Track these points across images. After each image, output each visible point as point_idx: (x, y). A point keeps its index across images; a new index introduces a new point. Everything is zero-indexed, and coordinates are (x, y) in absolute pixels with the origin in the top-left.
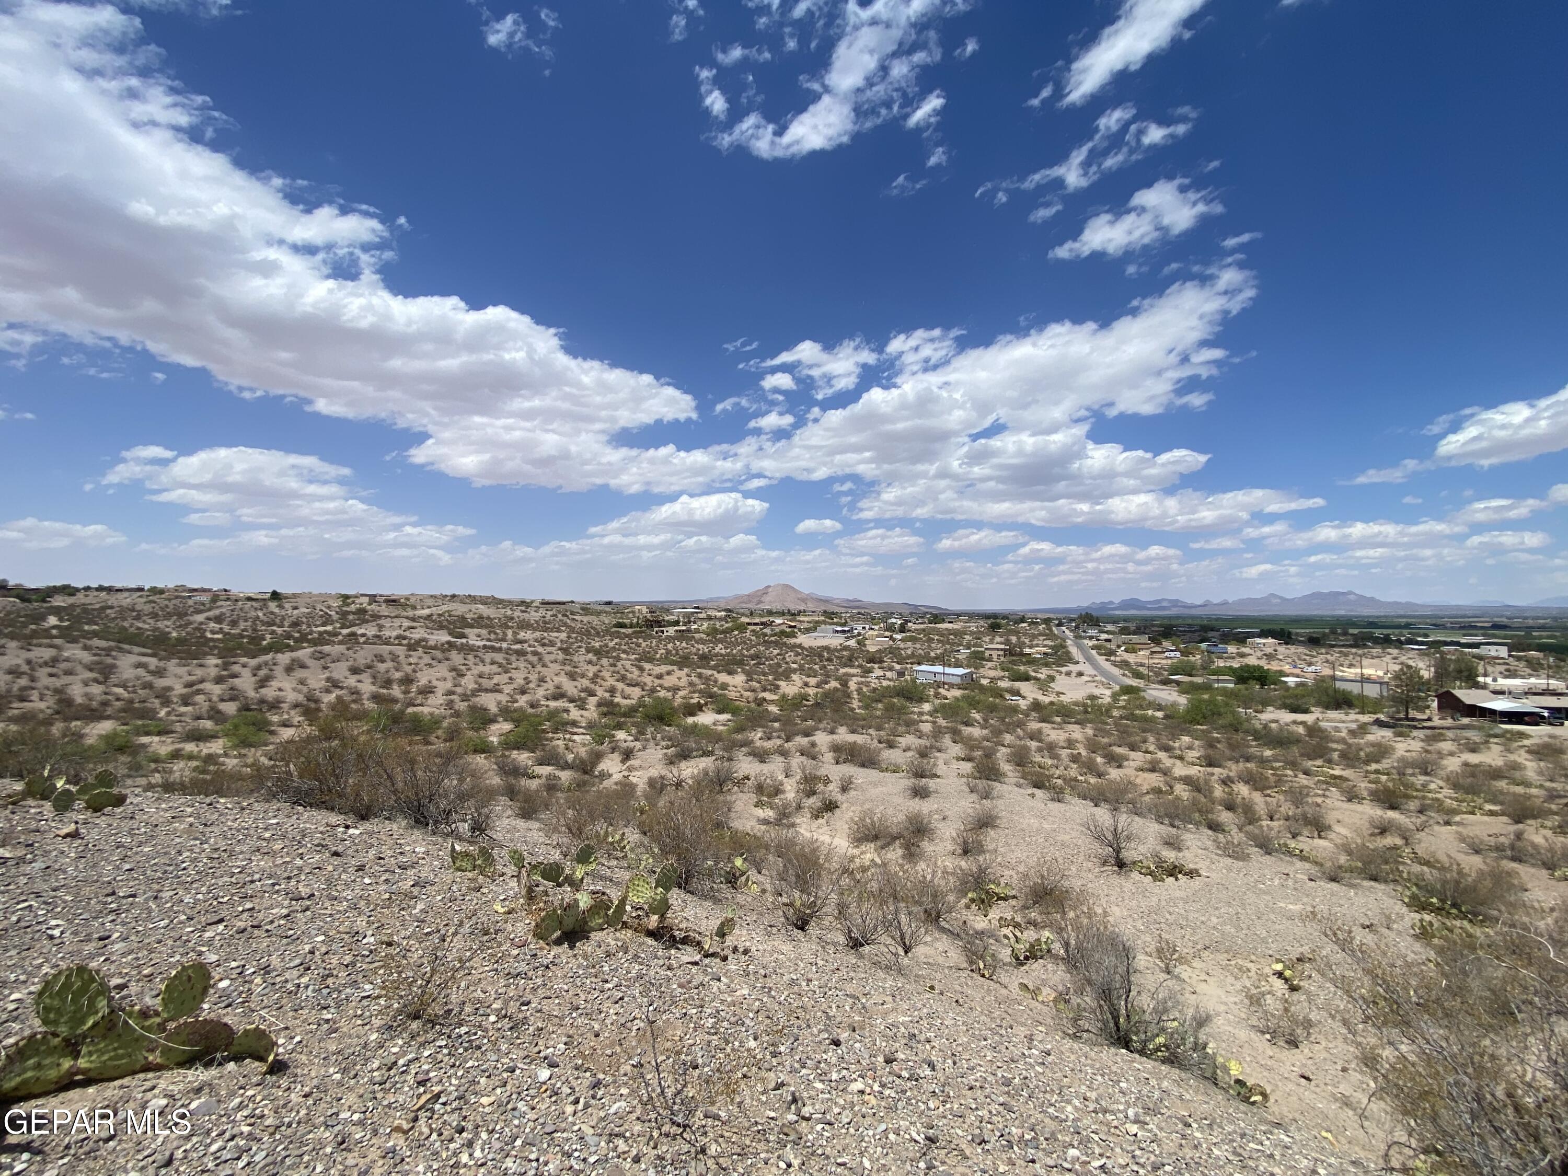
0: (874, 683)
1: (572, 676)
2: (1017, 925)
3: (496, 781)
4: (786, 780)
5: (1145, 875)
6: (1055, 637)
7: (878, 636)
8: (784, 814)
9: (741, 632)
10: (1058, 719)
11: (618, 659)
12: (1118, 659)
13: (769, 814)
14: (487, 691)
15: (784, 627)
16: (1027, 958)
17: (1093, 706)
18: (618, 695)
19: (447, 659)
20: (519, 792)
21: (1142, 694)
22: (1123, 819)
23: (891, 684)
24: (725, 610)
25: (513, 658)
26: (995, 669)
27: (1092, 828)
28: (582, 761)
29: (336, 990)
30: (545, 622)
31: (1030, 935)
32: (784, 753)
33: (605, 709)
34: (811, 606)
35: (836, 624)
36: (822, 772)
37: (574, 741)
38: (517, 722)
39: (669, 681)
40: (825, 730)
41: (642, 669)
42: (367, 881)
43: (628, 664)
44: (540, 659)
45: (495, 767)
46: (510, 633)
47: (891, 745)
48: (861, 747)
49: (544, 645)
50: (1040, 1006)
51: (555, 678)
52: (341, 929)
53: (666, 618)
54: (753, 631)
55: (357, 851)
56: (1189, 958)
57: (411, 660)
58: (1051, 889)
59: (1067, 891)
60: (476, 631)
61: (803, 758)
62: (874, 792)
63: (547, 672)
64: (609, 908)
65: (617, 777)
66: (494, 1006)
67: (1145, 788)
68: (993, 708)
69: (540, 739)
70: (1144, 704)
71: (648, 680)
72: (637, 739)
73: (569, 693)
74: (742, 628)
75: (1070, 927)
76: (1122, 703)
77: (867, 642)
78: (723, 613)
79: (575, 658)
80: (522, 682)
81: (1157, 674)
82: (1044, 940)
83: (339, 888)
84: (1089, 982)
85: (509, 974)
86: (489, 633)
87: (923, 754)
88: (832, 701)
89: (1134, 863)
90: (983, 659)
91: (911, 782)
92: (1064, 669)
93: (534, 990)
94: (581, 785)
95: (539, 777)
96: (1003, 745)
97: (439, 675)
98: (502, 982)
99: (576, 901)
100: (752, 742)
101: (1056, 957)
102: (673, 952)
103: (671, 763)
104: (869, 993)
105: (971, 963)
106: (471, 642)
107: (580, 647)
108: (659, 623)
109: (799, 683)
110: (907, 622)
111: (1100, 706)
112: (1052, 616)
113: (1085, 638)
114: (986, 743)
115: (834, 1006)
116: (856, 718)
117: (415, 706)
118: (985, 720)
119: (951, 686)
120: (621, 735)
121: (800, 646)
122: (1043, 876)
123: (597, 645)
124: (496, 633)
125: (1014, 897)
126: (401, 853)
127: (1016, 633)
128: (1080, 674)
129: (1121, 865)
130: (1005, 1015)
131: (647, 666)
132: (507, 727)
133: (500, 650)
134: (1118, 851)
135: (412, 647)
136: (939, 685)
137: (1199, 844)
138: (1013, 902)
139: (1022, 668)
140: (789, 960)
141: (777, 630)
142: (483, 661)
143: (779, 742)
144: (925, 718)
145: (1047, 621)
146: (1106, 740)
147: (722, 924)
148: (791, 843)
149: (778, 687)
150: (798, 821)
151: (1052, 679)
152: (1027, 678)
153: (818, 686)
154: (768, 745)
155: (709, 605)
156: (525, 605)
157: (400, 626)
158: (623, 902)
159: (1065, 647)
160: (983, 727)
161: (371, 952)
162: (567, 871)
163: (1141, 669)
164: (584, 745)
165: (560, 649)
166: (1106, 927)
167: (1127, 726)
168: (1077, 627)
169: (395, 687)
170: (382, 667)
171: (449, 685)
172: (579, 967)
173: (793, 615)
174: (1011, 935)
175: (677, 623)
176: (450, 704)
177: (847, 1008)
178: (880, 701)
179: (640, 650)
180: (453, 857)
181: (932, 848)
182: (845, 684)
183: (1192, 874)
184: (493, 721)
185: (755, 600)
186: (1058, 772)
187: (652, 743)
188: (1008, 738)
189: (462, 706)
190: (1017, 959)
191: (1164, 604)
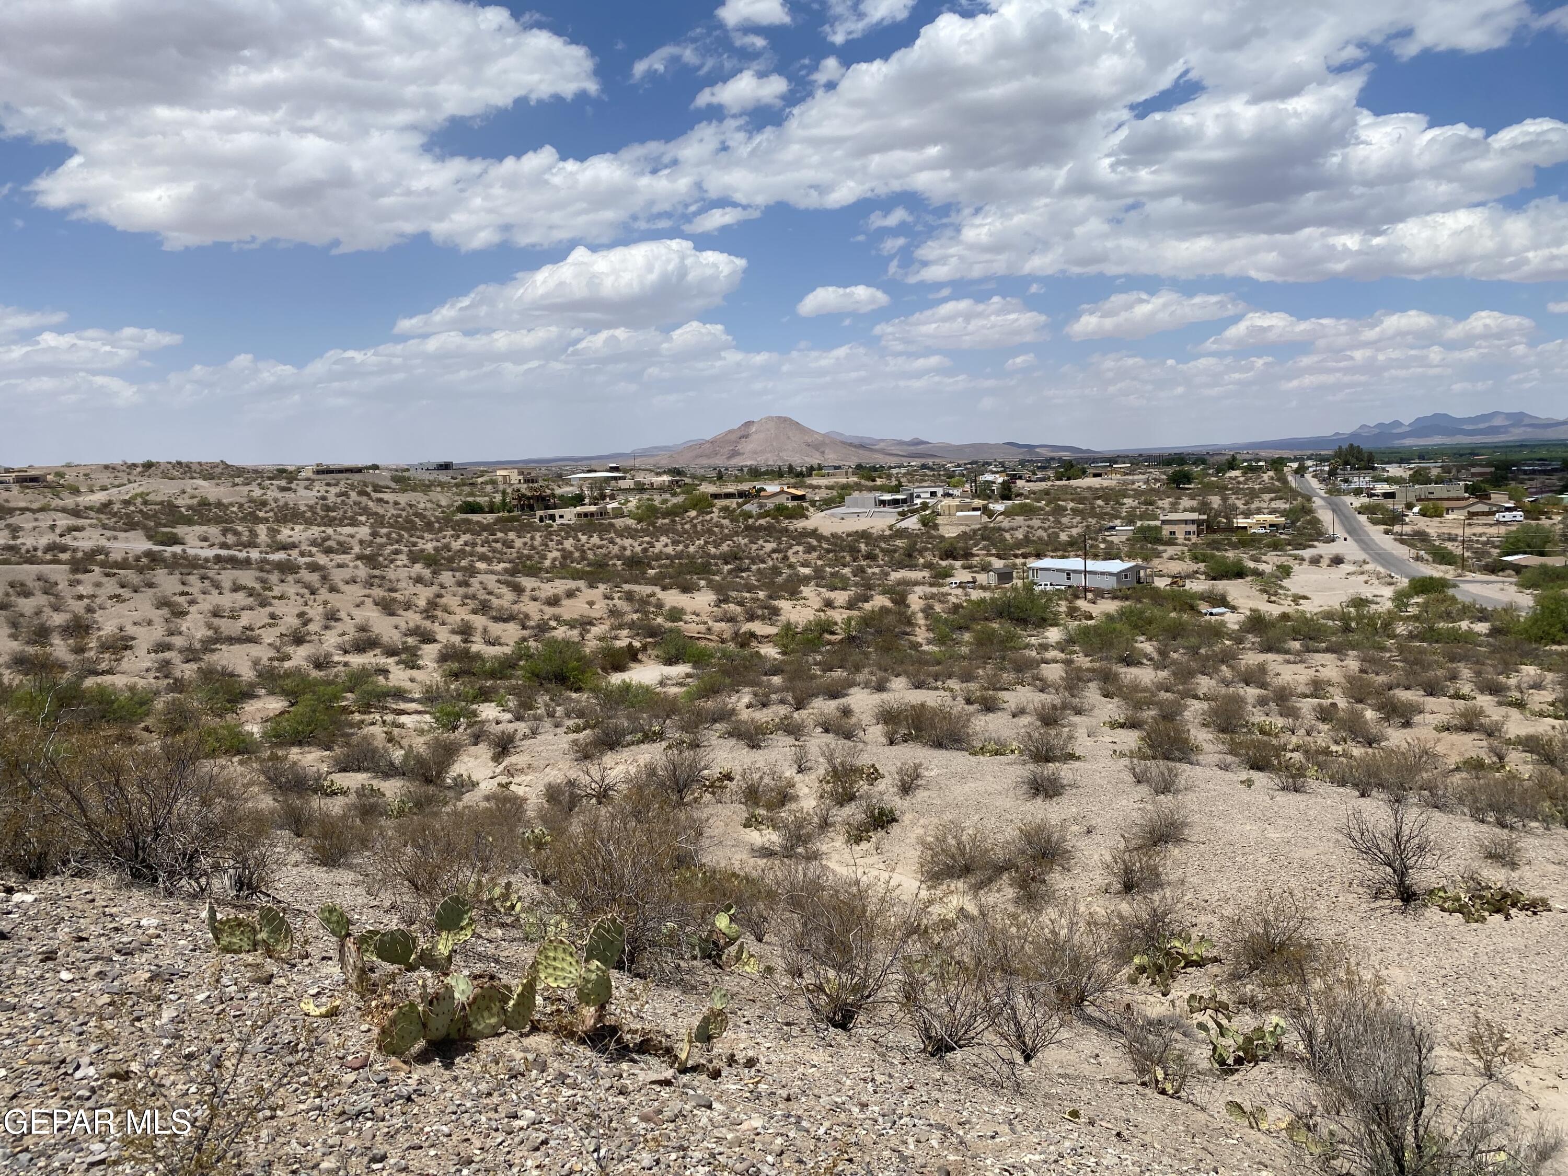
0: (955, 596)
1: (388, 607)
2: (1221, 1007)
3: (266, 802)
4: (798, 778)
5: (1451, 912)
6: (1294, 494)
7: (960, 508)
8: (799, 838)
9: (702, 512)
10: (1296, 645)
11: (472, 571)
12: (1407, 529)
13: (771, 837)
14: (231, 640)
15: (782, 499)
16: (1239, 1061)
17: (1360, 617)
18: (477, 638)
19: (150, 585)
20: (309, 821)
21: (1451, 592)
22: (1412, 816)
23: (987, 595)
24: (670, 472)
25: (274, 578)
26: (1181, 559)
27: (1357, 835)
28: (420, 760)
29: (41, 1154)
30: (328, 509)
31: (1245, 1022)
32: (793, 730)
33: (455, 666)
34: (831, 458)
35: (882, 489)
36: (864, 760)
37: (401, 726)
38: (293, 695)
39: (572, 609)
40: (867, 685)
41: (518, 590)
42: (65, 975)
43: (491, 580)
44: (324, 578)
45: (262, 778)
46: (262, 530)
47: (989, 707)
48: (935, 712)
49: (328, 551)
50: (1263, 1139)
51: (355, 612)
52: (33, 1056)
53: (558, 492)
54: (725, 509)
55: (36, 929)
56: (1527, 1050)
57: (81, 589)
58: (1282, 944)
59: (1310, 946)
60: (199, 530)
61: (830, 738)
62: (959, 791)
63: (343, 602)
64: (506, 999)
65: (487, 786)
66: (324, 1165)
67: (1453, 760)
68: (1175, 632)
69: (339, 725)
70: (1454, 610)
71: (532, 609)
72: (519, 718)
73: (385, 639)
74: (703, 504)
75: (1315, 1007)
76: (1413, 611)
77: (940, 520)
78: (666, 478)
79: (391, 574)
80: (295, 622)
81: (1480, 554)
82: (1268, 1028)
83: (15, 990)
84: (1351, 1094)
85: (344, 1113)
86: (224, 532)
87: (1049, 719)
88: (879, 632)
89: (1432, 892)
90: (1159, 541)
91: (1029, 769)
92: (1307, 553)
93: (390, 1137)
94: (421, 804)
95: (344, 793)
96: (1196, 697)
97: (137, 616)
98: (333, 1127)
99: (449, 989)
100: (733, 712)
101: (1293, 1058)
102: (625, 1066)
103: (587, 757)
104: (968, 1122)
105: (1142, 1071)
106: (191, 552)
107: (397, 552)
108: (544, 501)
109: (816, 602)
110: (1015, 477)
111: (1372, 618)
112: (1285, 454)
113: (1347, 493)
114: (1163, 695)
115: (911, 1140)
116: (923, 660)
117: (97, 673)
118: (1163, 653)
119: (1100, 594)
120: (488, 711)
121: (814, 533)
122: (1266, 922)
123: (429, 547)
124: (236, 533)
125: (1216, 960)
126: (116, 929)
127: (1221, 489)
128: (1337, 561)
129: (1407, 896)
130: (1202, 1155)
131: (528, 583)
132: (275, 705)
133: (247, 563)
134: (1402, 874)
135: (81, 565)
136: (1076, 593)
137: (1550, 854)
138: (1213, 969)
139: (1231, 554)
140: (826, 1075)
141: (770, 504)
142: (217, 586)
143: (783, 710)
144: (1052, 654)
145: (1277, 464)
146: (1382, 679)
147: (706, 1021)
148: (815, 887)
149: (776, 611)
150: (824, 848)
151: (1286, 571)
152: (1239, 573)
153: (850, 606)
154: (762, 716)
155: (638, 463)
156: (287, 476)
157: (53, 528)
158: (530, 989)
159: (1310, 511)
160: (1158, 667)
161: (93, 1091)
162: (423, 944)
163: (1449, 545)
164: (421, 732)
165: (359, 557)
166: (1379, 1004)
167: (1422, 651)
168: (1333, 473)
169: (57, 640)
170: (26, 605)
171: (158, 633)
172: (464, 1095)
173: (799, 475)
174: (1211, 1024)
175: (578, 500)
176: (165, 668)
177: (934, 1143)
178: (967, 628)
179: (512, 553)
180: (214, 930)
181: (1067, 884)
182: (900, 600)
183: (1535, 907)
184: (248, 694)
185: (727, 450)
186: (1294, 740)
187: (547, 724)
188: (1204, 684)
189: (188, 671)
190: (1222, 1062)
191: (1497, 422)
